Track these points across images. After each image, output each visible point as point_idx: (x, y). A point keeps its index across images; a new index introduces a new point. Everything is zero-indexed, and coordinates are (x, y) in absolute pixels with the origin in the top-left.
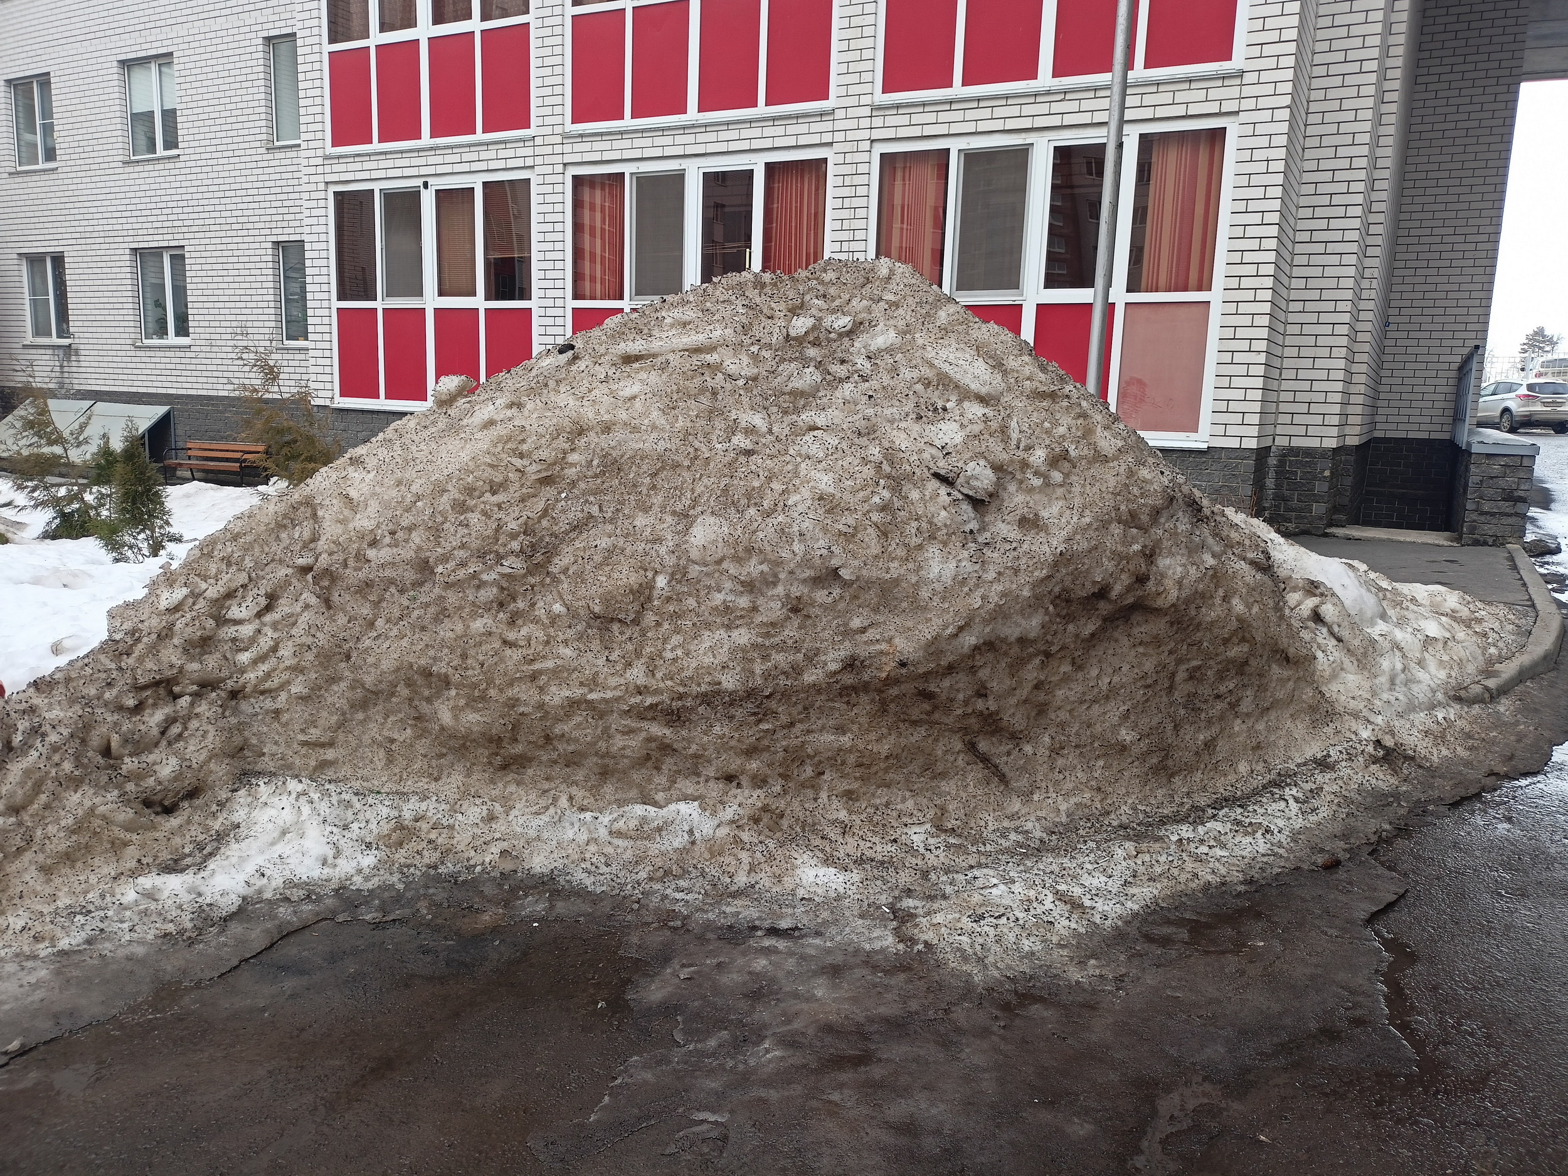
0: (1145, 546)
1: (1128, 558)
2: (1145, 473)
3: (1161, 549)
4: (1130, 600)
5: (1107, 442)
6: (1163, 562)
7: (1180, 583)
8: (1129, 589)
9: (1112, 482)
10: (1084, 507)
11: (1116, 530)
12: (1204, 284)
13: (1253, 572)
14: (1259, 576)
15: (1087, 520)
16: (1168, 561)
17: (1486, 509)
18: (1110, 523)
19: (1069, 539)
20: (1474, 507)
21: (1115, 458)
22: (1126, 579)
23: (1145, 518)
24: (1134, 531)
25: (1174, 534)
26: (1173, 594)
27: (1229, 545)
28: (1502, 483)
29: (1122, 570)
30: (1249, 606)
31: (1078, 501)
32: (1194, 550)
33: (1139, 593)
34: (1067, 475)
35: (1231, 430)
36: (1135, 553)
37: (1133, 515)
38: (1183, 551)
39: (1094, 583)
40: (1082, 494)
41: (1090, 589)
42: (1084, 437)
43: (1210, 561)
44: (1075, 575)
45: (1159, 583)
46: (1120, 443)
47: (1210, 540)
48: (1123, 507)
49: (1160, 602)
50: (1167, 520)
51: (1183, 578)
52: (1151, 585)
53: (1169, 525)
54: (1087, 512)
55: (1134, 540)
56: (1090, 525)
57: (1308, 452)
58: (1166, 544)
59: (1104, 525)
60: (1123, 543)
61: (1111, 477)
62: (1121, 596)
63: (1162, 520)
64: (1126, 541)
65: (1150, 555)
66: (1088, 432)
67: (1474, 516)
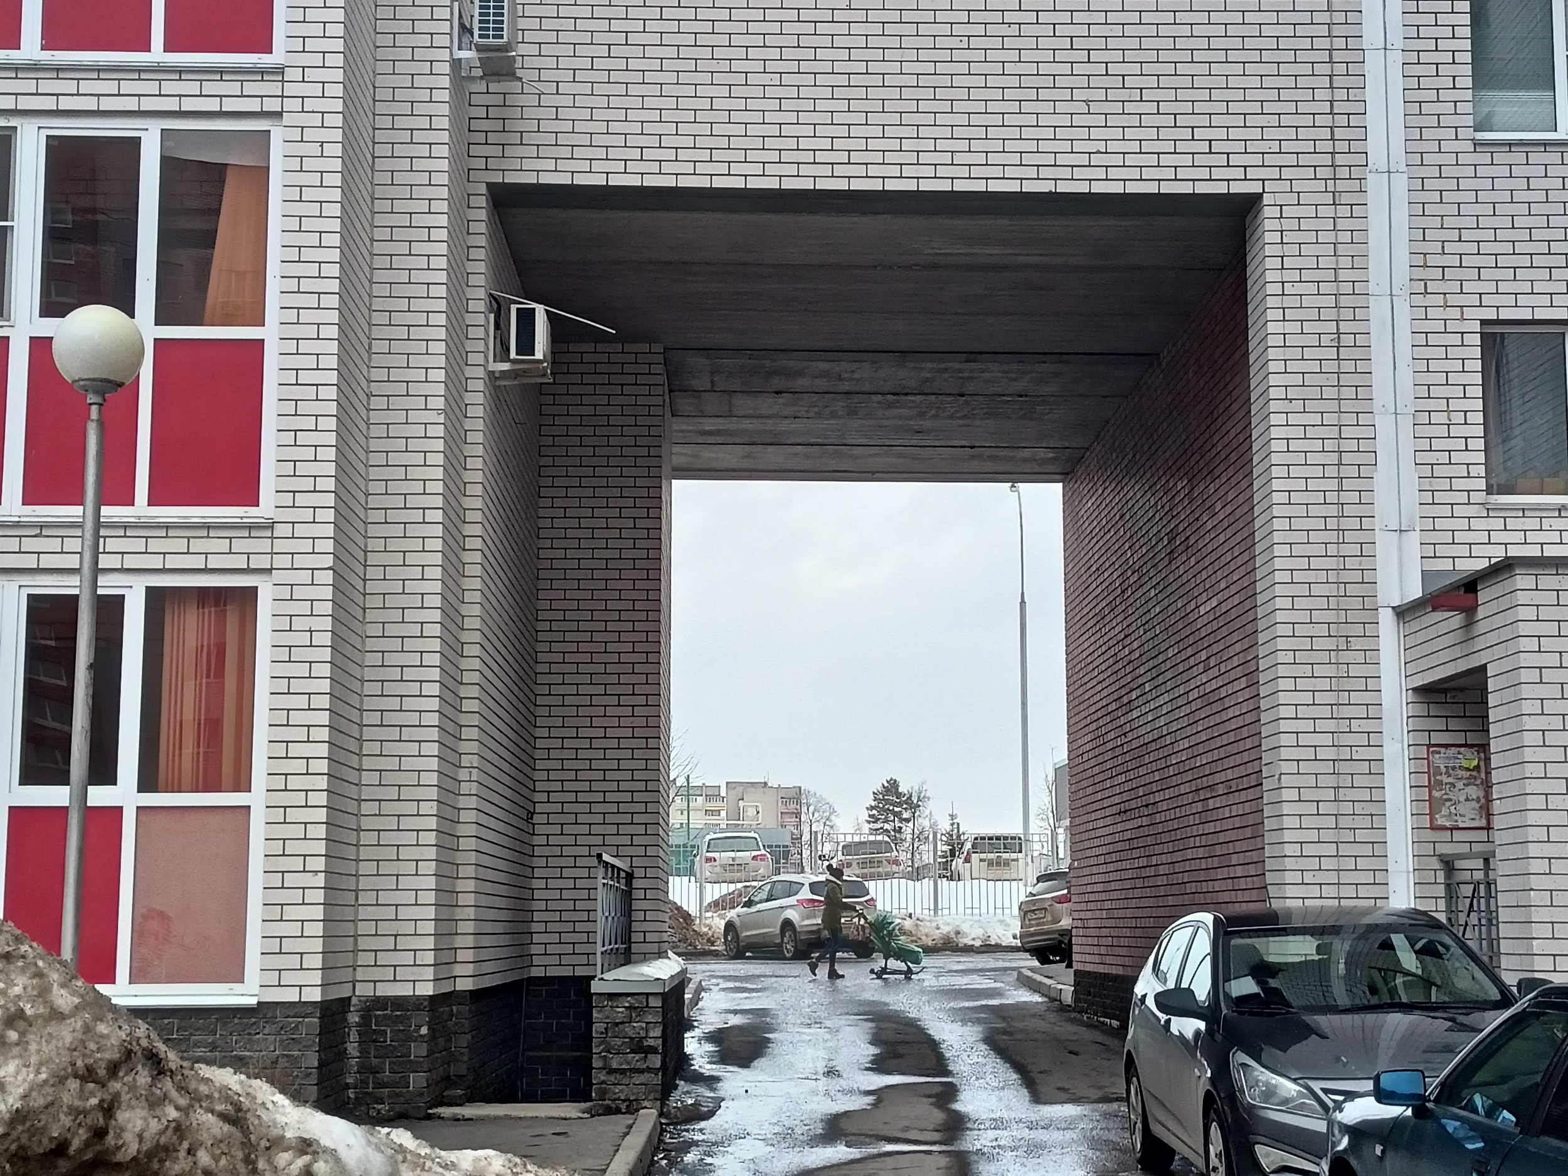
0: (102, 1101)
1: (85, 1112)
2: (102, 1028)
3: (120, 1103)
4: (89, 1156)
5: (64, 999)
6: (122, 1116)
7: (140, 1137)
8: (87, 1144)
9: (68, 1039)
10: (41, 1064)
11: (74, 1084)
12: (242, 783)
13: (221, 1123)
14: (226, 1128)
15: (44, 1076)
16: (127, 1115)
17: (614, 1066)
18: (67, 1078)
19: (25, 1097)
20: (601, 1065)
21: (72, 1015)
22: (83, 1134)
23: (102, 1072)
24: (92, 1085)
25: (133, 1087)
26: (133, 1148)
27: (197, 1098)
28: (628, 1030)
29: (80, 1124)
30: (217, 1159)
31: (34, 1059)
32: (154, 1103)
33: (98, 1148)
34: (22, 1034)
35: (287, 977)
36: (93, 1108)
37: (90, 1069)
38: (144, 1104)
39: (52, 1139)
40: (38, 1051)
41: (46, 1145)
42: (39, 995)
43: (172, 1113)
44: (32, 1132)
45: (118, 1136)
46: (77, 1000)
47: (174, 1094)
48: (79, 1063)
49: (120, 1157)
50: (127, 1074)
51: (143, 1131)
52: (110, 1140)
53: (129, 1079)
54: (44, 1069)
55: (92, 1094)
56: (45, 1082)
57: (398, 1002)
58: (125, 1097)
59: (61, 1080)
60: (80, 1098)
61: (67, 1033)
62: (80, 1151)
63: (121, 1074)
64: (83, 1095)
65: (109, 1109)
66: (44, 992)
67: (602, 1076)
